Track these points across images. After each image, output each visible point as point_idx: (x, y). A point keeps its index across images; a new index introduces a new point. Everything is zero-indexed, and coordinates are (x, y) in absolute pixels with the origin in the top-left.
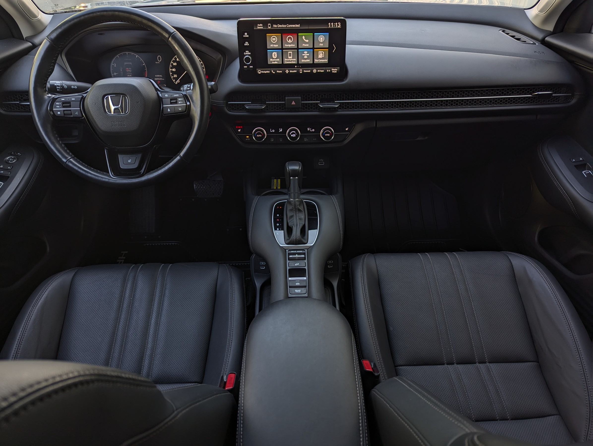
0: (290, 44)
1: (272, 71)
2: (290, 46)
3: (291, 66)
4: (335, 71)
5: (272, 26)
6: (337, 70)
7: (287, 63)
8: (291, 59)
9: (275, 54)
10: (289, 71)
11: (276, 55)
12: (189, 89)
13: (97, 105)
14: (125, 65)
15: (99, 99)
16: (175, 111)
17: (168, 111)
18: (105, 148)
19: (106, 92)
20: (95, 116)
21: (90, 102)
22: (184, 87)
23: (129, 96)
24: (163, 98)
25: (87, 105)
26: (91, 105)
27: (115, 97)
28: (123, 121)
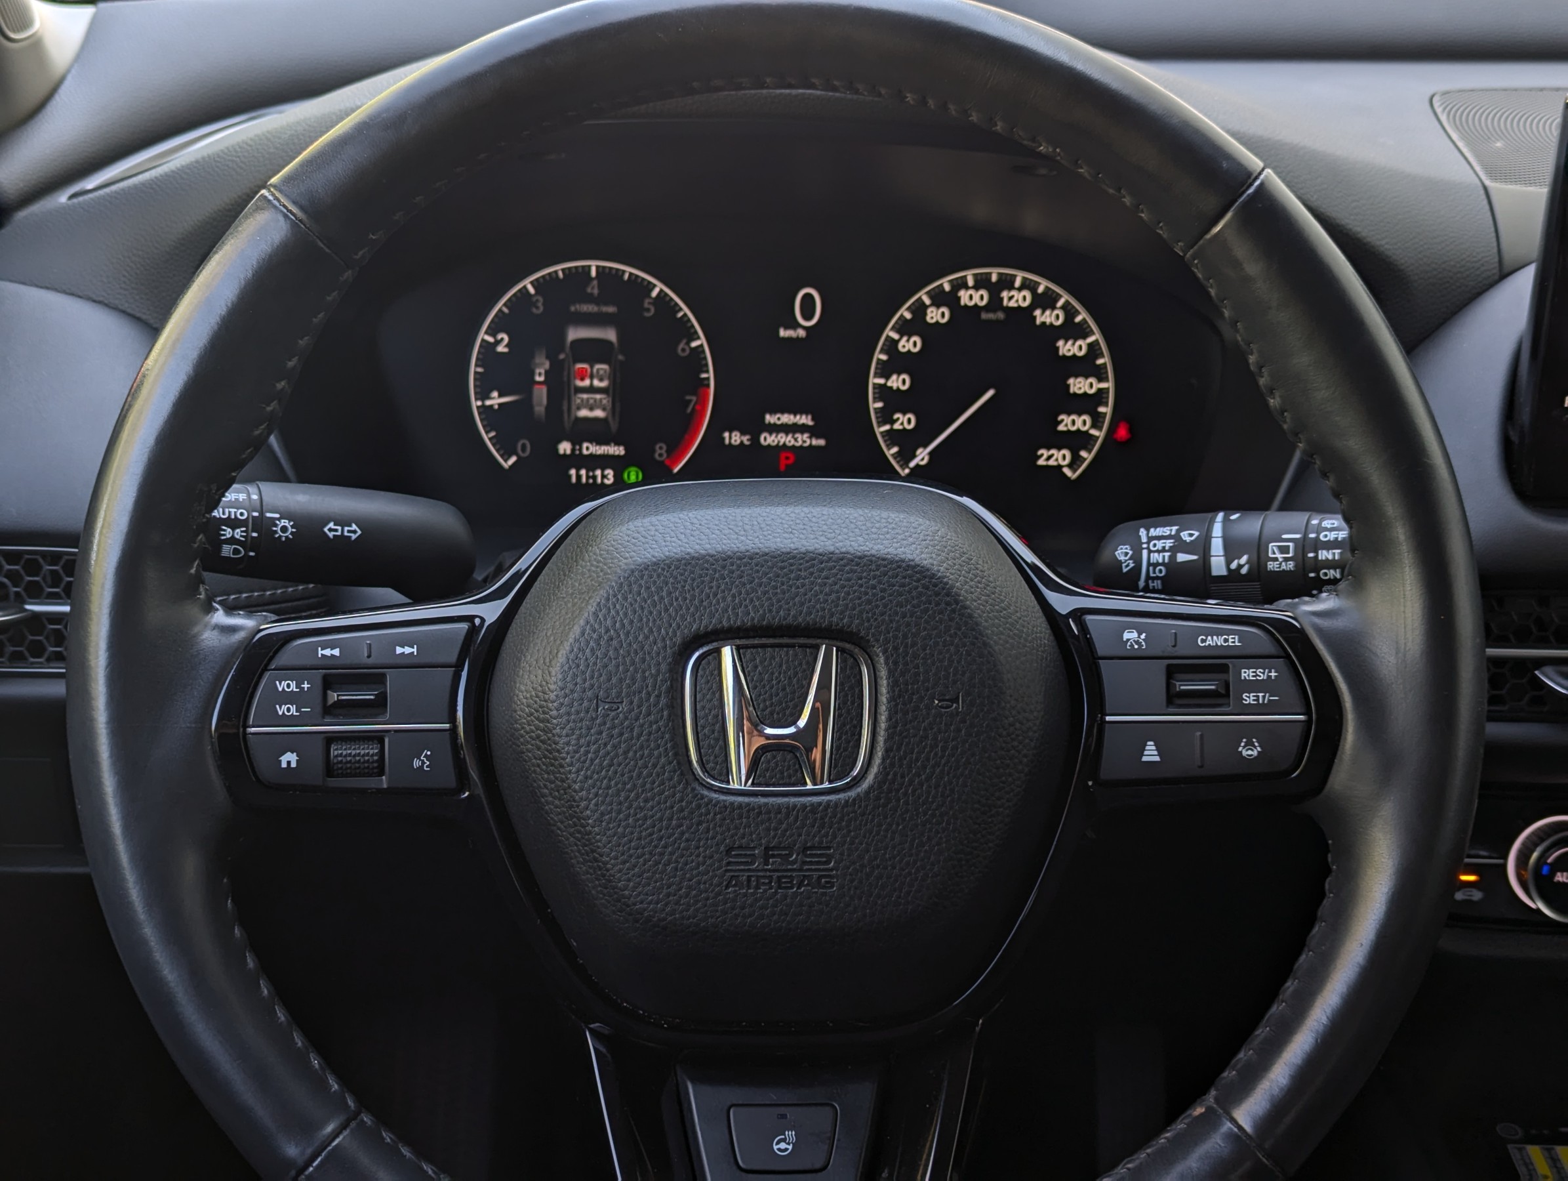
12: (1195, 557)
13: (626, 718)
14: (576, 342)
15: (644, 672)
16: (1201, 767)
17: (1145, 759)
18: (592, 1031)
19: (712, 615)
20: (596, 805)
21: (572, 691)
22: (1144, 539)
23: (885, 652)
24: (1101, 650)
25: (544, 713)
26: (578, 712)
27: (773, 658)
28: (820, 848)
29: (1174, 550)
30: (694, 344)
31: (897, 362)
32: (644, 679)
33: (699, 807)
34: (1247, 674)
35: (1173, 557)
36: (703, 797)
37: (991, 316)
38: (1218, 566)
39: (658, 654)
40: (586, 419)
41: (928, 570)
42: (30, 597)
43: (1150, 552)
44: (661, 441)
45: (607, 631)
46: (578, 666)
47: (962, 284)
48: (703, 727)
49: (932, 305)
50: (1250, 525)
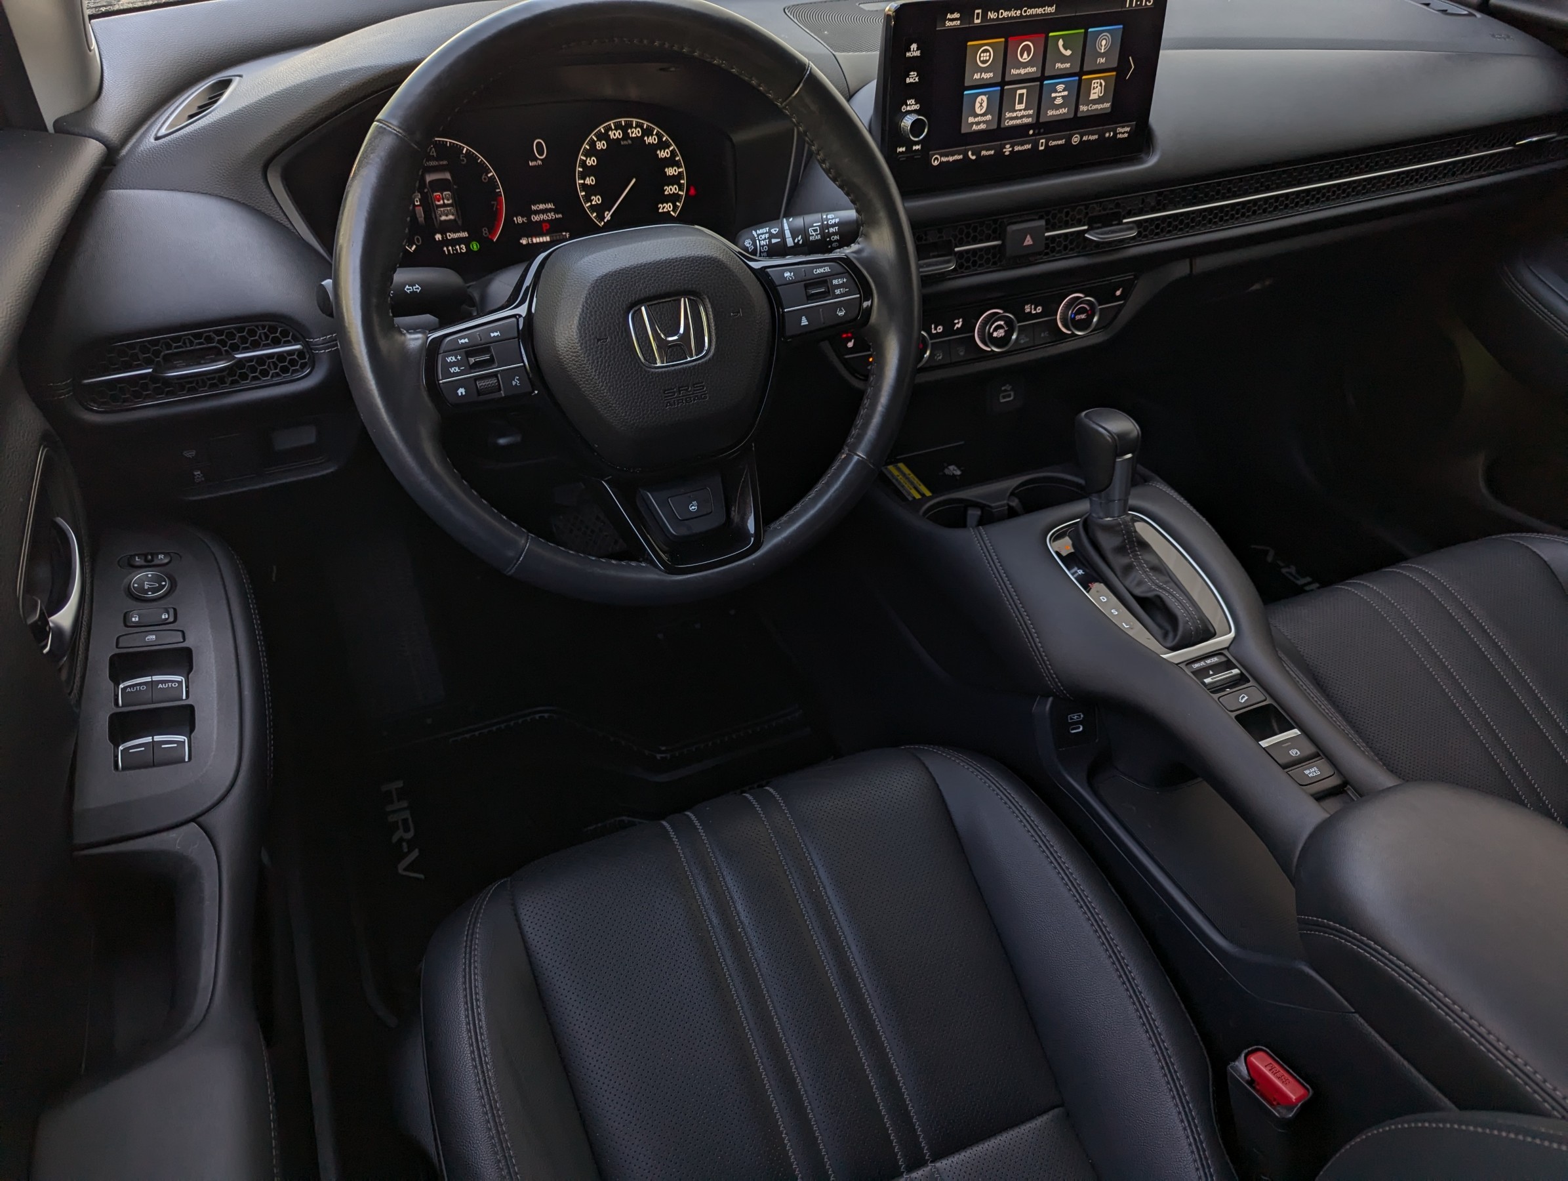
0: (1025, 65)
1: (970, 153)
2: (1023, 71)
3: (1019, 132)
4: (1123, 133)
5: (985, 15)
6: (1128, 129)
7: (1012, 123)
8: (1020, 110)
9: (981, 103)
10: (1013, 149)
11: (985, 104)
12: (779, 240)
13: (611, 344)
14: (430, 182)
15: (613, 323)
16: (824, 323)
17: (802, 324)
18: (604, 481)
19: (636, 294)
20: (606, 383)
21: (585, 337)
22: (756, 236)
23: (708, 297)
24: (777, 283)
25: (574, 349)
26: (590, 346)
27: (663, 308)
28: (698, 384)
29: (770, 238)
30: (489, 175)
31: (587, 171)
32: (614, 326)
33: (649, 376)
34: (835, 282)
35: (770, 241)
36: (649, 372)
37: (625, 142)
38: (790, 242)
39: (617, 314)
40: (445, 221)
41: (716, 259)
42: (233, 351)
43: (759, 241)
44: (484, 227)
45: (593, 308)
46: (585, 326)
47: (608, 129)
48: (642, 343)
49: (597, 140)
50: (799, 222)
